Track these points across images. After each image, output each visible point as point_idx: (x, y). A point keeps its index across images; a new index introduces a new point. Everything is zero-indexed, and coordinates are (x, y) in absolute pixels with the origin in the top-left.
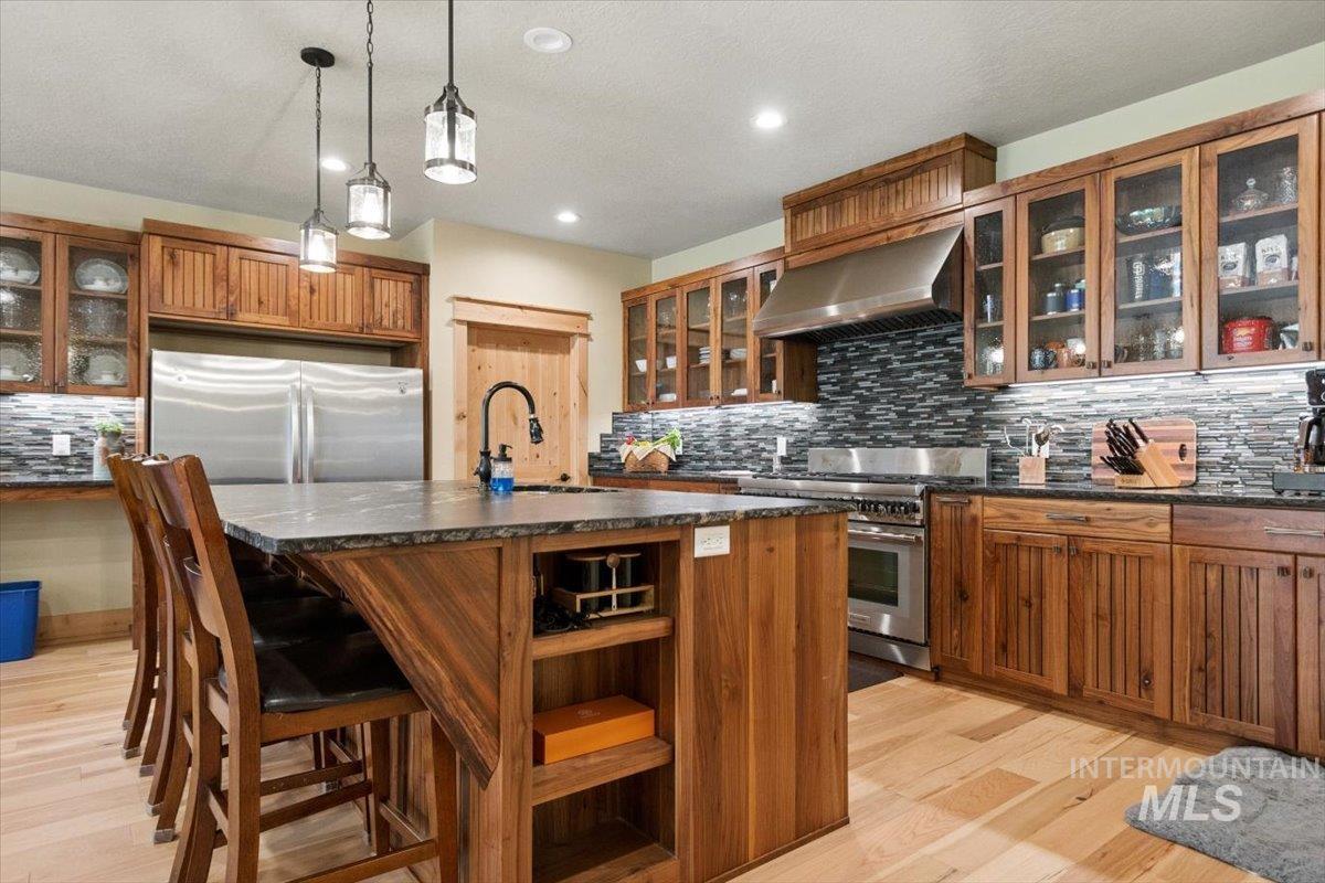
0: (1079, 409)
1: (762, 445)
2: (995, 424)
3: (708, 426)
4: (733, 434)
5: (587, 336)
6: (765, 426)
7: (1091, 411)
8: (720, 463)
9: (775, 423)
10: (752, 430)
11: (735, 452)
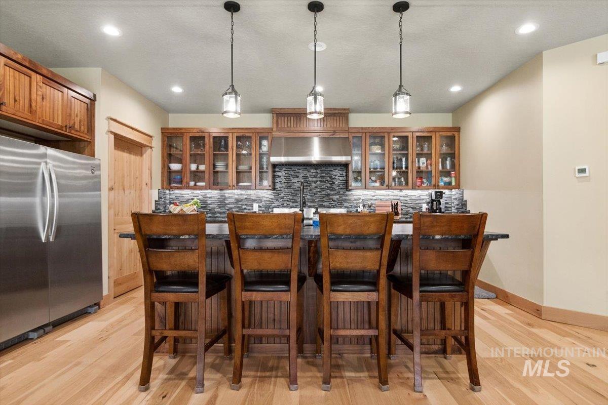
0: (371, 197)
1: (244, 207)
2: (345, 200)
3: (210, 198)
4: (226, 202)
5: (151, 148)
6: (246, 198)
7: (374, 198)
8: (218, 215)
9: (252, 198)
10: (238, 201)
11: (228, 210)
